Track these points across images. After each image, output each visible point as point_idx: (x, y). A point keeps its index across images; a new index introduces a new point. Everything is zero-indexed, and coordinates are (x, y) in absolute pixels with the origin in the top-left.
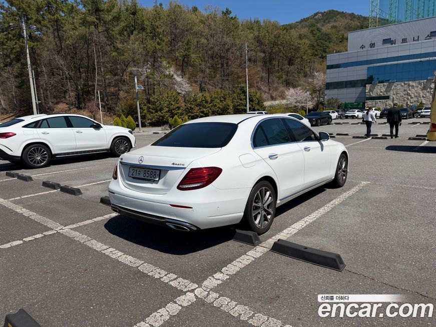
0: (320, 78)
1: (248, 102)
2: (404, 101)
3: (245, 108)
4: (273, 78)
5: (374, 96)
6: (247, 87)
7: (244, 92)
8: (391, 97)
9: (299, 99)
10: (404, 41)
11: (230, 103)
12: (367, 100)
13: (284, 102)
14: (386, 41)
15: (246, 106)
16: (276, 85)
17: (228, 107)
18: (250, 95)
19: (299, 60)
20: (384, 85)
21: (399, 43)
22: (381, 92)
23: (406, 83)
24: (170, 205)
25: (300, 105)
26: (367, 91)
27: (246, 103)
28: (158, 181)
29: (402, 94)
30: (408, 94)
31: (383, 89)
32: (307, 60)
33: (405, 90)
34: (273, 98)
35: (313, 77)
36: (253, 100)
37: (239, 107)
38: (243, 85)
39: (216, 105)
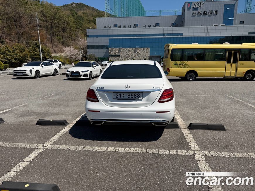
0: (83, 42)
1: (41, 53)
2: (127, 58)
3: (39, 57)
4: (55, 39)
5: (113, 54)
6: (40, 43)
7: (38, 47)
8: (121, 56)
9: (73, 53)
10: (124, 27)
11: (28, 53)
12: (110, 56)
13: (63, 54)
14: (115, 26)
15: (40, 56)
16: (56, 43)
17: (27, 56)
18: (42, 49)
19: (69, 30)
20: (117, 49)
21: (122, 28)
22: (116, 53)
23: (127, 48)
24: (156, 112)
25: (74, 57)
26: (109, 52)
27: (40, 54)
28: (142, 99)
29: (125, 54)
30: (128, 54)
31: (117, 51)
32: (74, 31)
33: (127, 52)
34: (55, 52)
35: (79, 41)
36: (44, 52)
37: (35, 56)
38: (36, 42)
39: (17, 54)
